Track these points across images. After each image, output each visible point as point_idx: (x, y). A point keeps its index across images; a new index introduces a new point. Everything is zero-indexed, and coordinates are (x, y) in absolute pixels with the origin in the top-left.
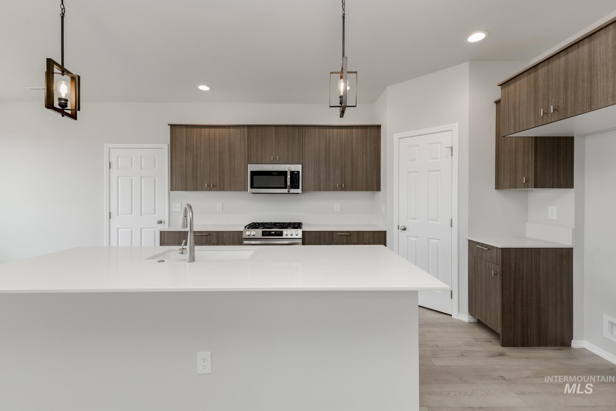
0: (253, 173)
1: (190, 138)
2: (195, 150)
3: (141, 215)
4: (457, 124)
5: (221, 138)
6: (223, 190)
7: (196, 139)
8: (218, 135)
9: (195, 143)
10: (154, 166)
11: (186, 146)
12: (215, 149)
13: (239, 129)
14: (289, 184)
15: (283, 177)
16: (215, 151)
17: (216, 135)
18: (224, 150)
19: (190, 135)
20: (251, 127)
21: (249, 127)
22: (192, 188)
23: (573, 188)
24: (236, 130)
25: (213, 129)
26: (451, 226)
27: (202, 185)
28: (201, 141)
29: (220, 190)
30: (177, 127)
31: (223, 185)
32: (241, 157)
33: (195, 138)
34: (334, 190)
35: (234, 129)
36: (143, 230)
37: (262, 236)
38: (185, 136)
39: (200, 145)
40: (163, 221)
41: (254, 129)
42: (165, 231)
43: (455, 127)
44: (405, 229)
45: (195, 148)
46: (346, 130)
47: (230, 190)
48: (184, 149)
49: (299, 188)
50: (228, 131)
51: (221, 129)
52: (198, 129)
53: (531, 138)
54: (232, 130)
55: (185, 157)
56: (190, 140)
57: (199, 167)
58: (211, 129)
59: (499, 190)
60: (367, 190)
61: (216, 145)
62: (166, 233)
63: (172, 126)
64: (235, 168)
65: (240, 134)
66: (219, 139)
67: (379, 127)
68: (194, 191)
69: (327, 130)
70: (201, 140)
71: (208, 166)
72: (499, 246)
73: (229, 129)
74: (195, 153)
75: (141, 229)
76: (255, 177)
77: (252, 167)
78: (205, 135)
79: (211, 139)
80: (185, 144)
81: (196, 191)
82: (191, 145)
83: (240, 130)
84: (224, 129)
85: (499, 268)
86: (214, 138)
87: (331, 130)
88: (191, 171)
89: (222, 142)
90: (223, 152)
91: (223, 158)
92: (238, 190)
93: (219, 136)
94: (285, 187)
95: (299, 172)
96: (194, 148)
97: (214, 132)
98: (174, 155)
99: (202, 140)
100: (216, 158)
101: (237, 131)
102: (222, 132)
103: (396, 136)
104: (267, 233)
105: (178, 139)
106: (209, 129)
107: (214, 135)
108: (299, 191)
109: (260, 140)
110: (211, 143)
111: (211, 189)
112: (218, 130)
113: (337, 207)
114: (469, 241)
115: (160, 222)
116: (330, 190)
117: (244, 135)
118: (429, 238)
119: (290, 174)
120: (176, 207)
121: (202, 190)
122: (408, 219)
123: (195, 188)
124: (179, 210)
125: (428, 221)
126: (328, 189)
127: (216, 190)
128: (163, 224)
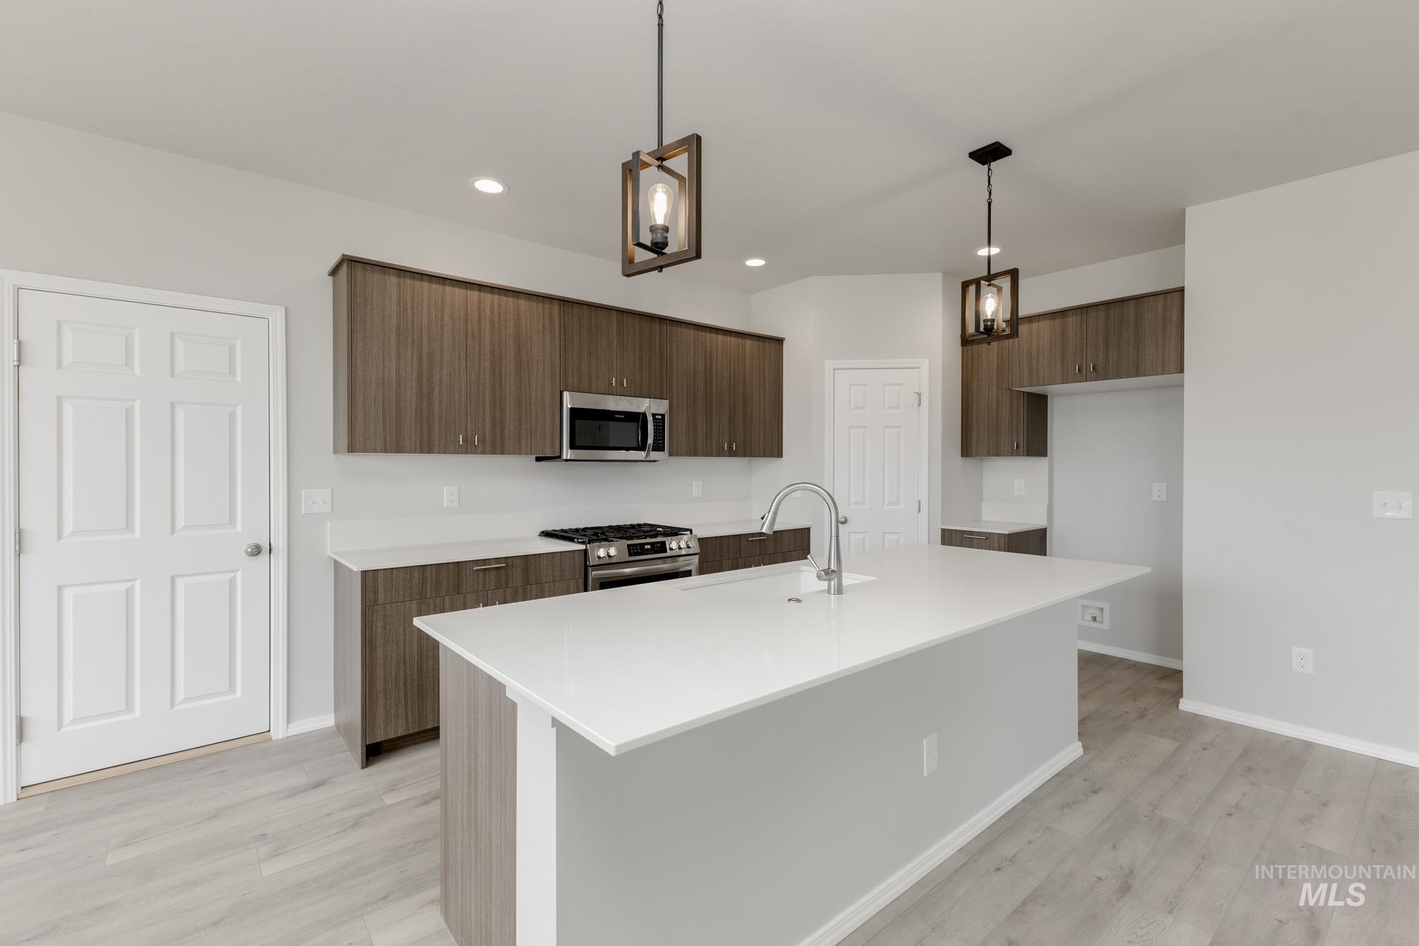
0: (576, 414)
1: (409, 306)
2: (425, 342)
3: (173, 531)
4: (926, 360)
5: (496, 318)
6: (502, 453)
7: (429, 312)
8: (488, 312)
9: (425, 321)
10: (230, 373)
11: (399, 327)
12: (480, 346)
13: (540, 305)
14: (650, 441)
15: (641, 425)
16: (480, 350)
17: (485, 310)
18: (504, 351)
19: (409, 298)
20: (566, 303)
21: (564, 302)
22: (418, 445)
23: (1047, 456)
24: (534, 304)
25: (476, 293)
26: (919, 511)
27: (446, 437)
28: (442, 320)
29: (493, 452)
30: (369, 267)
31: (503, 440)
32: (544, 372)
33: (425, 310)
35: (527, 302)
36: (181, 584)
37: (630, 555)
38: (394, 298)
39: (439, 328)
40: (266, 545)
41: (572, 308)
42: (378, 570)
43: (925, 364)
45: (425, 336)
47: (519, 454)
48: (393, 336)
49: (663, 450)
50: (514, 303)
52: (435, 286)
53: (1022, 394)
54: (523, 303)
55: (394, 357)
56: (410, 312)
57: (437, 390)
58: (469, 292)
59: (967, 458)
60: (764, 455)
61: (482, 336)
62: (381, 574)
64: (530, 398)
65: (542, 316)
66: (492, 322)
67: (780, 341)
68: (421, 453)
69: (708, 335)
70: (442, 317)
71: (463, 388)
73: (516, 300)
74: (425, 349)
75: (173, 579)
76: (579, 423)
77: (573, 399)
78: (452, 305)
79: (469, 317)
80: (394, 321)
81: (429, 453)
82: (413, 325)
83: (543, 307)
84: (503, 298)
86: (479, 316)
87: (714, 336)
88: (414, 398)
89: (500, 331)
90: (501, 355)
91: (501, 372)
93: (492, 312)
95: (666, 417)
96: (421, 336)
97: (479, 302)
98: (359, 350)
99: (447, 317)
100: (482, 367)
101: (536, 307)
102: (500, 306)
103: (829, 365)
104: (637, 549)
105: (372, 304)
106: (465, 291)
107: (479, 309)
108: (664, 456)
109: (586, 338)
110: (469, 328)
111: (469, 448)
112: (487, 297)
113: (696, 487)
114: (943, 531)
115: (256, 551)
116: (711, 455)
117: (551, 319)
118: (884, 533)
119: (650, 419)
120: (315, 500)
121: (445, 451)
122: (849, 505)
123: (426, 446)
124: (327, 508)
125: (884, 506)
126: (708, 453)
127: (484, 453)
128: (264, 557)
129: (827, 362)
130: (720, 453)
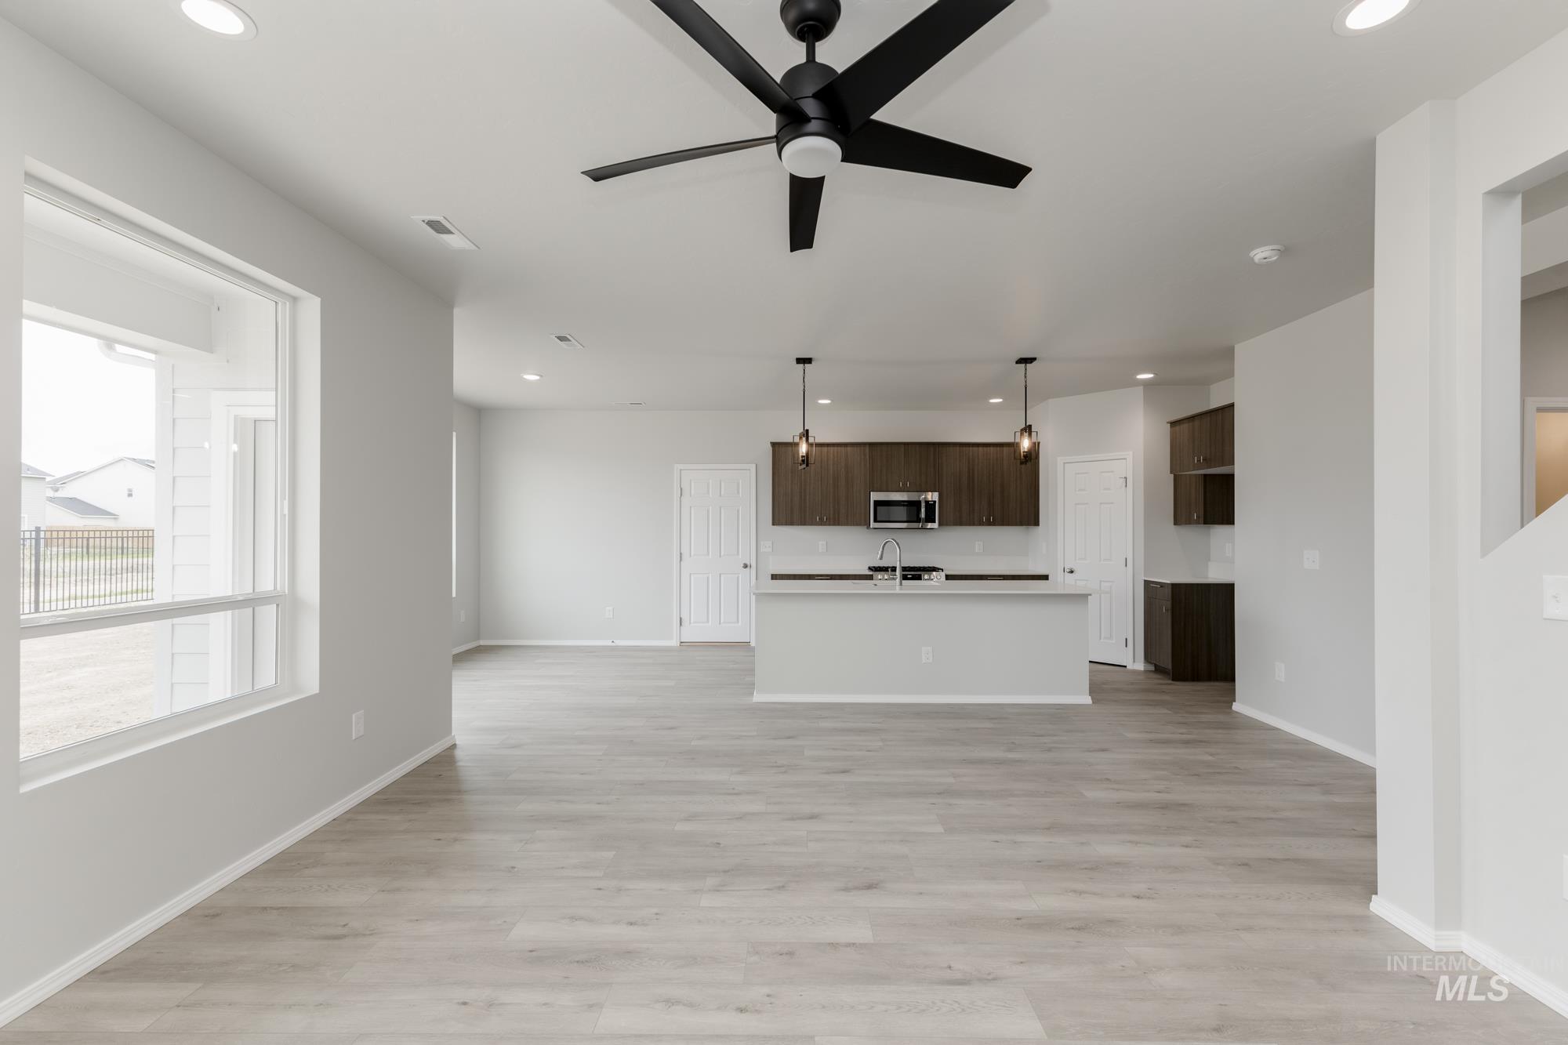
0: (878, 503)
2: (803, 475)
3: (720, 556)
4: (1131, 453)
5: (836, 458)
6: (839, 525)
8: (832, 456)
11: (792, 469)
12: (828, 473)
13: (859, 448)
14: (923, 515)
15: (915, 508)
16: (828, 476)
17: (830, 456)
18: (839, 474)
20: (874, 445)
21: (871, 445)
22: (799, 522)
24: (856, 448)
25: (826, 448)
26: (1126, 565)
27: (811, 517)
29: (834, 524)
30: (780, 445)
31: (839, 518)
32: (861, 483)
34: (980, 525)
35: (852, 448)
36: (723, 576)
38: (790, 457)
40: (749, 564)
41: (877, 447)
43: (1130, 456)
44: (1072, 572)
46: (995, 448)
47: (847, 524)
48: (789, 474)
49: (935, 522)
51: (836, 448)
54: (849, 449)
55: (790, 483)
57: (808, 496)
58: (823, 448)
59: (1181, 526)
60: (1021, 524)
61: (828, 468)
63: (774, 444)
64: (854, 496)
65: (860, 454)
66: (834, 461)
67: (1037, 444)
68: (801, 525)
69: (971, 448)
71: (820, 494)
72: (1169, 582)
73: (846, 448)
74: (803, 478)
76: (879, 508)
77: (875, 496)
79: (823, 460)
80: (790, 467)
81: (805, 525)
83: (861, 449)
84: (839, 448)
85: (1169, 604)
86: (827, 459)
87: (975, 449)
88: (798, 501)
89: (837, 464)
90: (838, 477)
91: (838, 485)
92: (857, 525)
93: (834, 455)
94: (918, 520)
95: (935, 502)
97: (828, 452)
98: (777, 481)
100: (829, 483)
102: (838, 452)
103: (1060, 460)
105: (781, 461)
107: (827, 456)
108: (935, 525)
109: (885, 462)
110: (823, 465)
111: (822, 523)
112: (831, 449)
113: (978, 546)
114: (1145, 581)
115: (746, 566)
116: (974, 525)
117: (865, 455)
118: (1101, 581)
119: (923, 504)
120: (766, 546)
121: (812, 524)
122: (1075, 560)
123: (803, 522)
124: (770, 550)
125: (1100, 561)
126: (971, 523)
127: (830, 525)
128: (748, 569)
129: (1059, 459)
130: (981, 524)
